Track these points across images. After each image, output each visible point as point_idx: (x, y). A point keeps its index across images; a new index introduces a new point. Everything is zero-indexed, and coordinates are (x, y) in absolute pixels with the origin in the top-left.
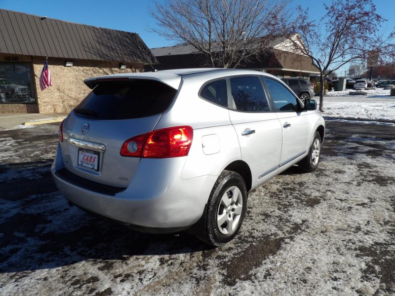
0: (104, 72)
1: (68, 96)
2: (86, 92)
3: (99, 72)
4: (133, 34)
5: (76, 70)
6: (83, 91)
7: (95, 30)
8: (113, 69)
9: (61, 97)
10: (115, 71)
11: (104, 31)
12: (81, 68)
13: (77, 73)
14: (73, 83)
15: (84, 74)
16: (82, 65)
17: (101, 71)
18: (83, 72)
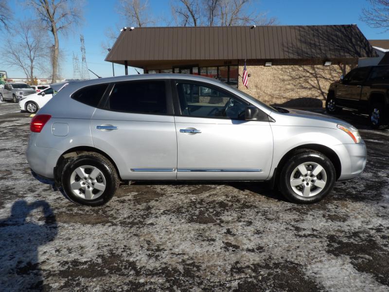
0: (304, 69)
1: (264, 92)
2: (282, 89)
3: (298, 70)
4: (349, 26)
5: (275, 69)
6: (279, 89)
7: (301, 29)
8: (315, 66)
9: (258, 93)
10: (318, 68)
11: (311, 29)
12: (280, 67)
13: (275, 72)
14: (269, 81)
15: (282, 72)
16: (281, 64)
17: (301, 69)
18: (281, 70)
